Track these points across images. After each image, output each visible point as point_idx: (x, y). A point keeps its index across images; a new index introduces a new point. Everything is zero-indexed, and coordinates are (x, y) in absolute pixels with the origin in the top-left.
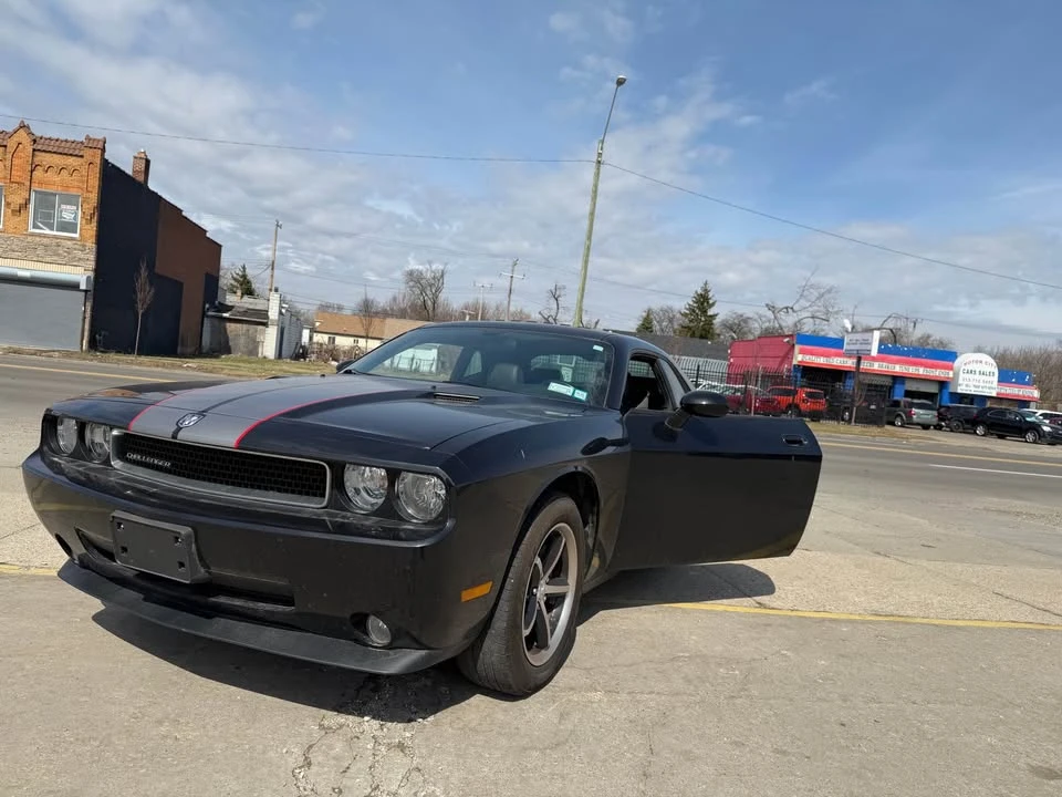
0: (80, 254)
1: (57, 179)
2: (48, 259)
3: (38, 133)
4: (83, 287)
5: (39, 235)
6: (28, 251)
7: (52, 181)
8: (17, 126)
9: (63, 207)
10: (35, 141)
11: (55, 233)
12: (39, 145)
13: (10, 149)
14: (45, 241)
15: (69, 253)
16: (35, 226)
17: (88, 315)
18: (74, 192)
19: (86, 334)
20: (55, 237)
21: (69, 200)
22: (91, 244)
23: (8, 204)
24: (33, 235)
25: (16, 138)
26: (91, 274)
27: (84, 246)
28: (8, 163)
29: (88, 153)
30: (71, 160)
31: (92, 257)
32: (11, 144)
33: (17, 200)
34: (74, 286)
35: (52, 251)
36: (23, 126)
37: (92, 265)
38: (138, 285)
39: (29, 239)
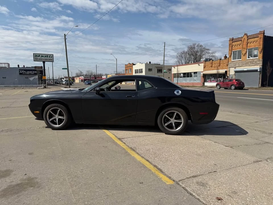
0: (258, 62)
1: (253, 44)
2: (251, 65)
3: (248, 35)
4: (259, 70)
5: (249, 60)
6: (247, 64)
7: (251, 45)
8: (244, 35)
9: (254, 51)
10: (248, 37)
11: (253, 58)
12: (249, 37)
13: (243, 41)
14: (250, 61)
15: (256, 63)
16: (249, 58)
17: (261, 78)
18: (257, 46)
19: (260, 82)
20: (253, 59)
21: (256, 49)
22: (261, 59)
23: (242, 54)
24: (248, 60)
25: (244, 38)
26: (261, 67)
27: (259, 60)
28: (242, 44)
29: (260, 36)
30: (256, 39)
31: (261, 62)
32: (243, 40)
33: (244, 52)
34: (256, 71)
35: (252, 63)
36: (245, 34)
37: (261, 64)
38: (267, 68)
39: (247, 61)
